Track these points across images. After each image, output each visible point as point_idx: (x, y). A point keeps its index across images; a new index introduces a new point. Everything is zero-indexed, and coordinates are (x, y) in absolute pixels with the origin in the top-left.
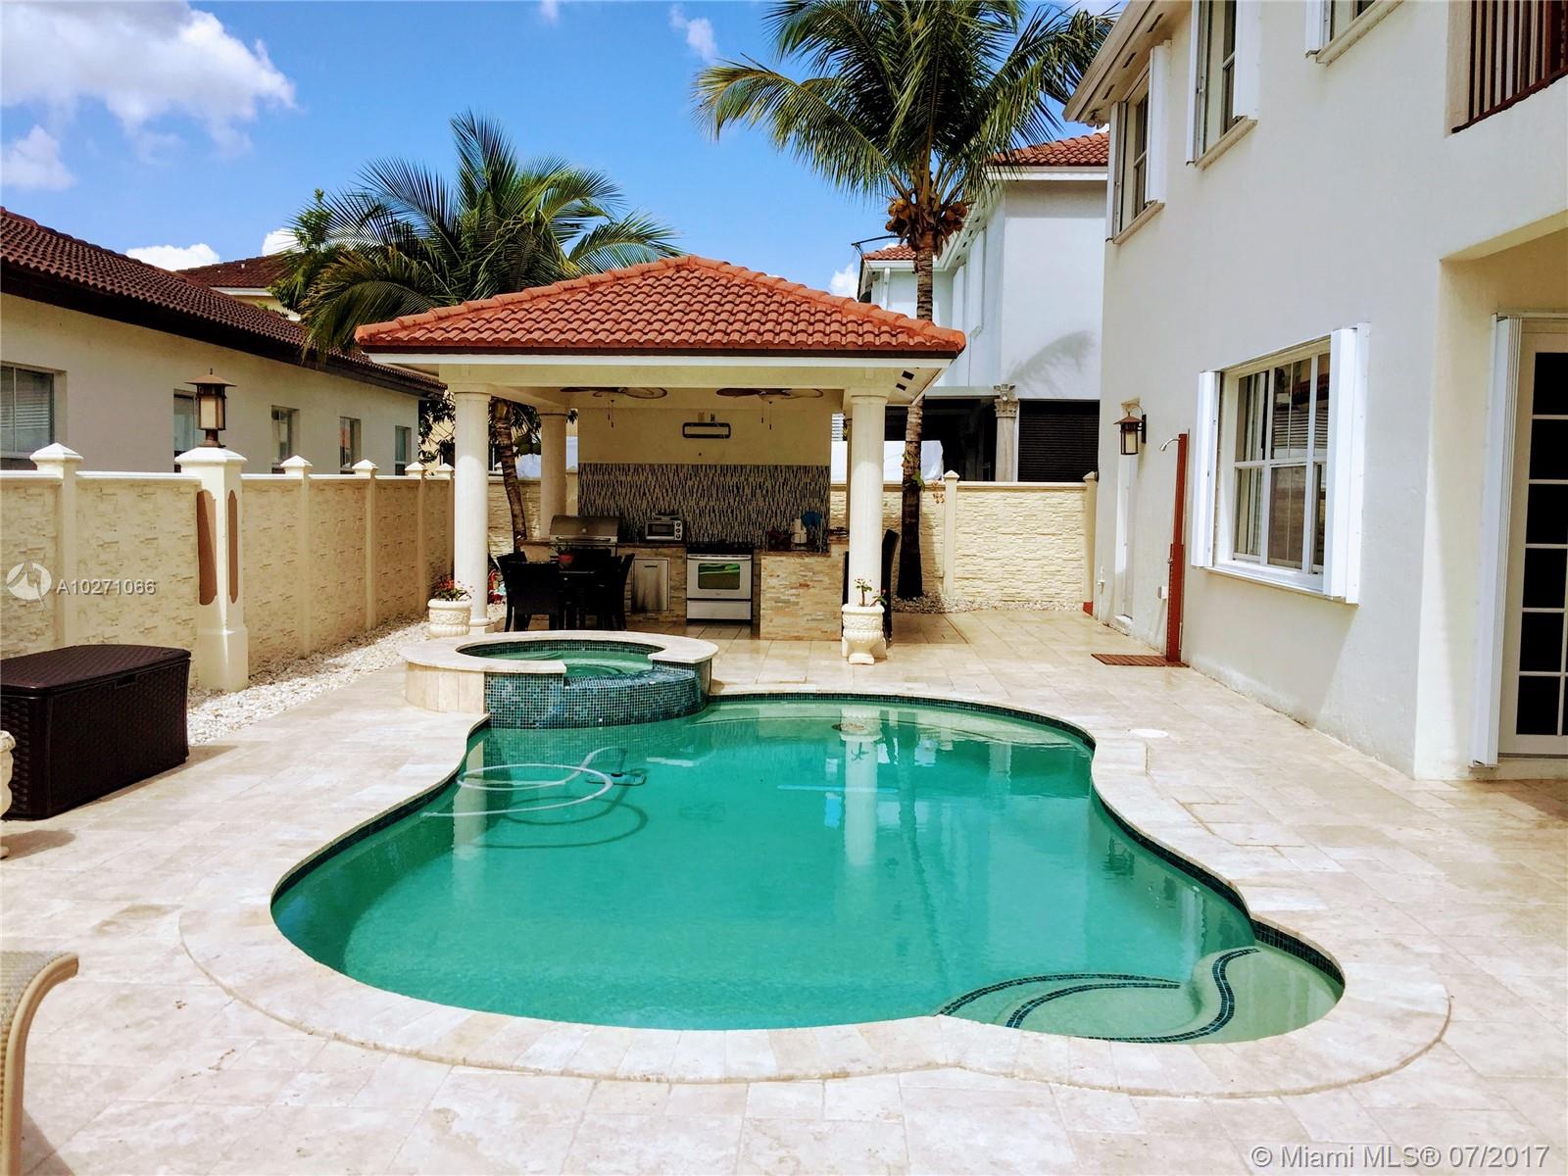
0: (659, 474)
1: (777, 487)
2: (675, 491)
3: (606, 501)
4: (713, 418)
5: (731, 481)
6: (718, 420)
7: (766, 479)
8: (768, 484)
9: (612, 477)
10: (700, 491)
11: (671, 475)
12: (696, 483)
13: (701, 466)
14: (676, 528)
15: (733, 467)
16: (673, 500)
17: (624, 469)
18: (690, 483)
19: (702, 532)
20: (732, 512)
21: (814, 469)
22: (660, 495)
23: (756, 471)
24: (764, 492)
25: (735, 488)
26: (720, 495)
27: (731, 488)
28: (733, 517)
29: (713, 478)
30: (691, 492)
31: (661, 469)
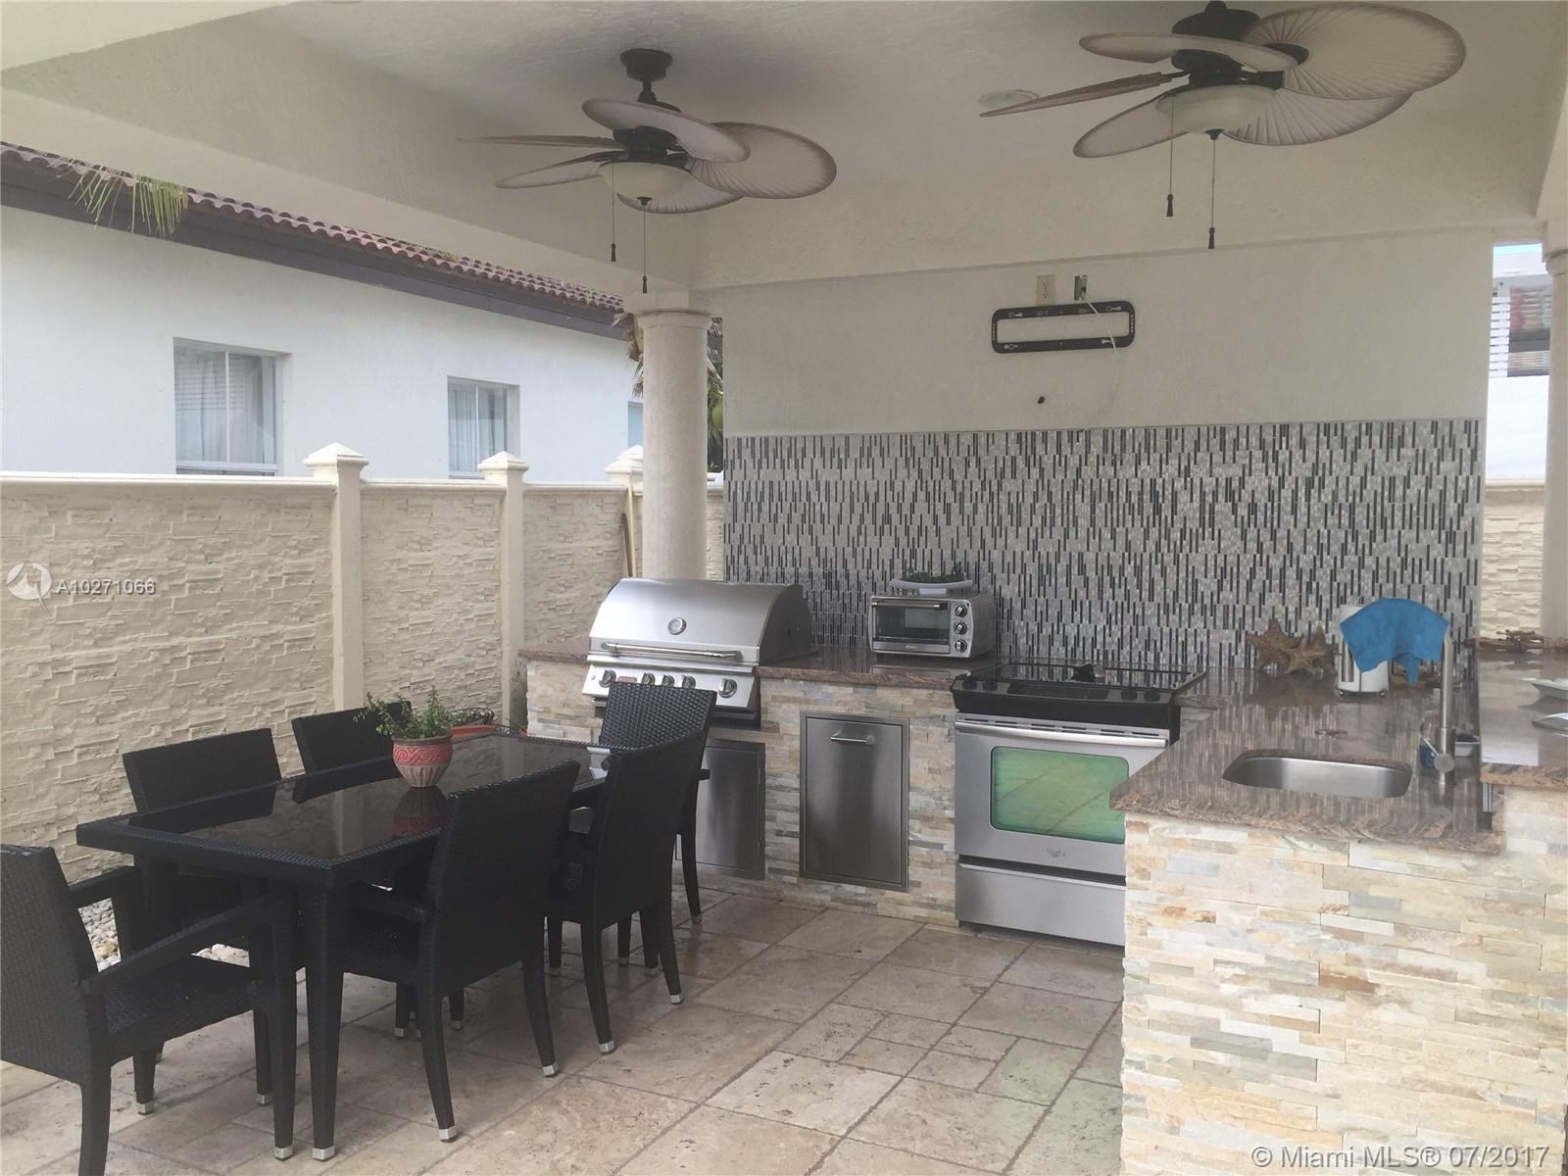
0: (925, 466)
1: (1287, 493)
2: (968, 506)
4: (1080, 287)
5: (1134, 477)
6: (1094, 294)
7: (1249, 468)
8: (1258, 484)
9: (805, 474)
10: (1040, 510)
11: (959, 464)
12: (1031, 487)
13: (1046, 434)
14: (954, 619)
15: (1140, 435)
16: (964, 538)
17: (836, 450)
18: (1012, 486)
19: (1047, 630)
22: (928, 521)
23: (1215, 442)
24: (1243, 511)
25: (1147, 497)
26: (1100, 522)
27: (1134, 498)
28: (1139, 586)
29: (1079, 471)
30: (1015, 511)
31: (930, 450)
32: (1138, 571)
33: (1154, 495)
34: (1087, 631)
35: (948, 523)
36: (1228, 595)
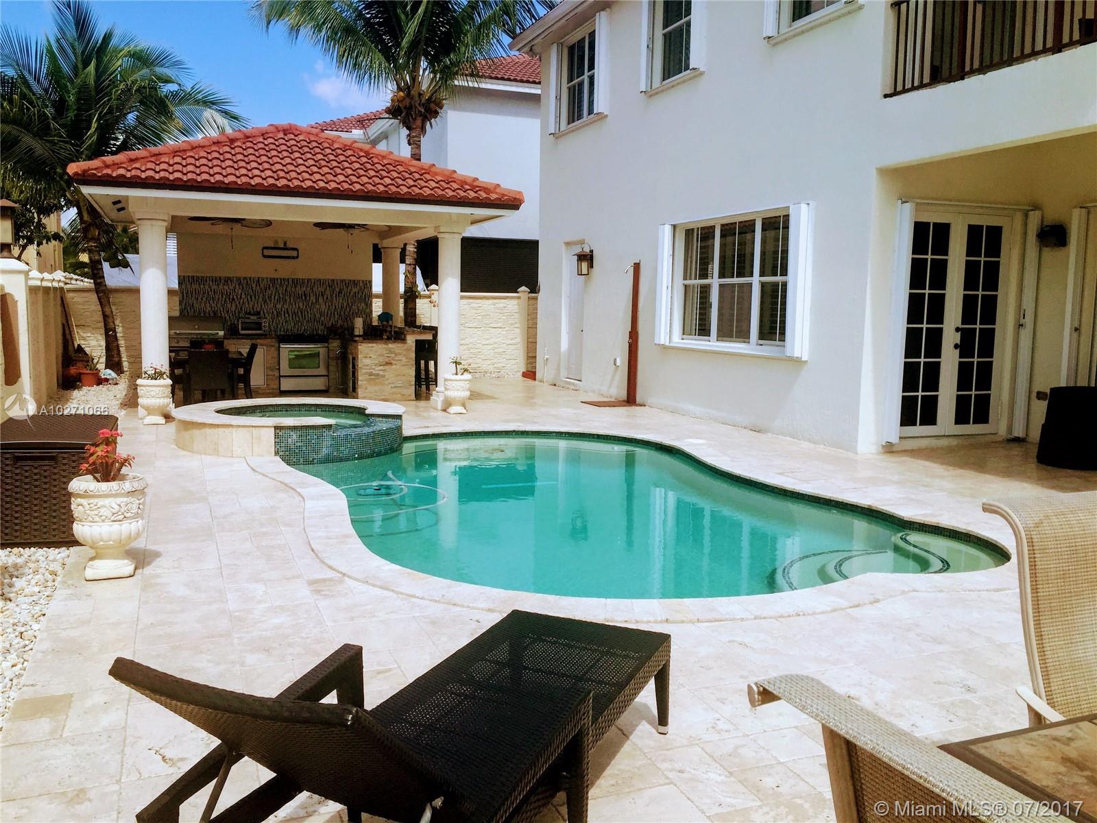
0: (244, 285)
1: (334, 295)
3: (203, 306)
4: (285, 244)
5: (300, 291)
6: (290, 245)
7: (326, 289)
8: (328, 292)
9: (207, 287)
10: (276, 297)
11: (254, 285)
12: (274, 291)
13: (277, 279)
14: (263, 324)
15: (301, 281)
16: (256, 304)
17: (217, 280)
18: (269, 292)
19: (279, 327)
21: (361, 282)
22: (246, 300)
23: (318, 283)
24: (325, 298)
26: (292, 301)
27: (300, 295)
28: (302, 316)
29: (286, 288)
30: (270, 297)
31: (245, 281)
32: (302, 313)
33: (305, 295)
34: (289, 328)
35: (251, 301)
36: (322, 318)
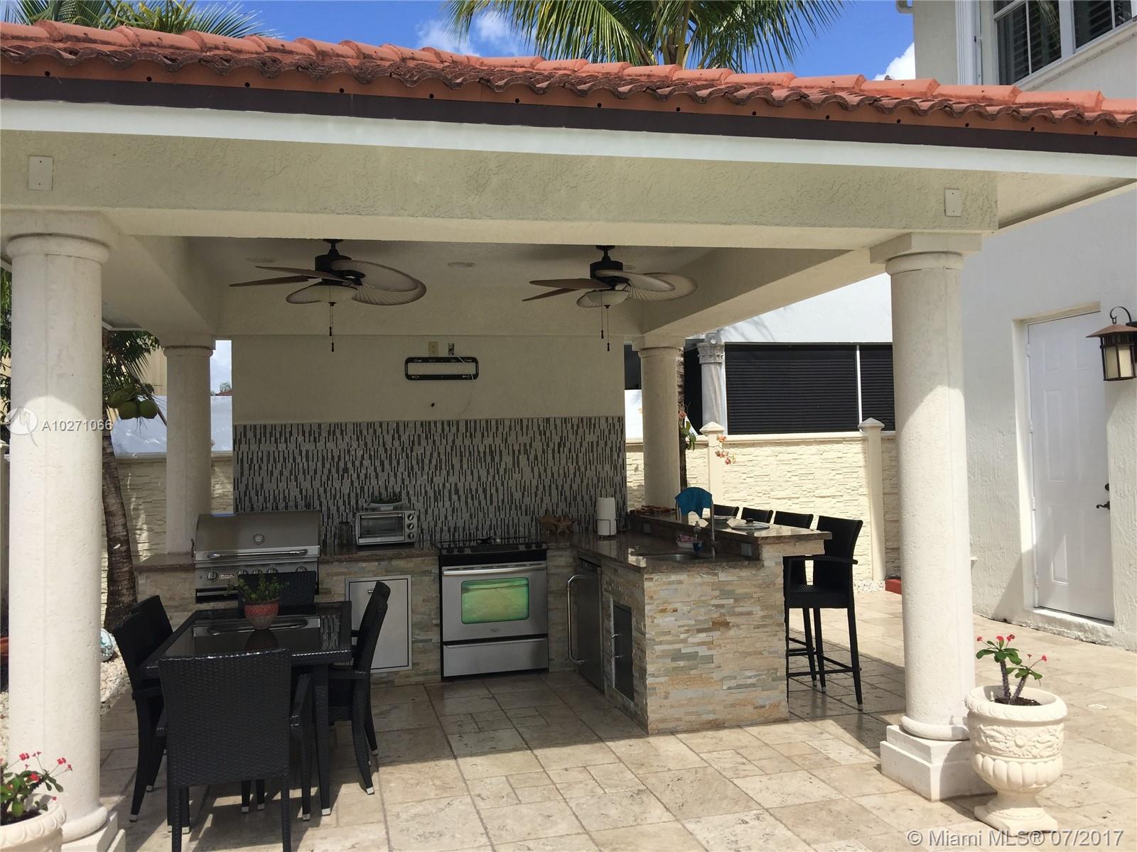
0: (369, 439)
1: (550, 451)
2: (394, 463)
4: (452, 349)
5: (482, 444)
6: (459, 352)
7: (533, 439)
8: (538, 445)
9: (292, 446)
10: (434, 462)
11: (388, 438)
12: (429, 449)
13: (435, 423)
14: (407, 522)
15: (483, 424)
16: (392, 478)
17: (312, 433)
18: (418, 450)
19: (439, 524)
20: (485, 491)
21: (603, 421)
22: (371, 470)
23: (518, 428)
24: (532, 457)
25: (488, 454)
26: (465, 466)
27: (482, 455)
28: (486, 498)
29: (454, 441)
30: (420, 462)
31: (371, 431)
33: (491, 452)
34: (460, 524)
35: (383, 471)
36: (527, 500)
